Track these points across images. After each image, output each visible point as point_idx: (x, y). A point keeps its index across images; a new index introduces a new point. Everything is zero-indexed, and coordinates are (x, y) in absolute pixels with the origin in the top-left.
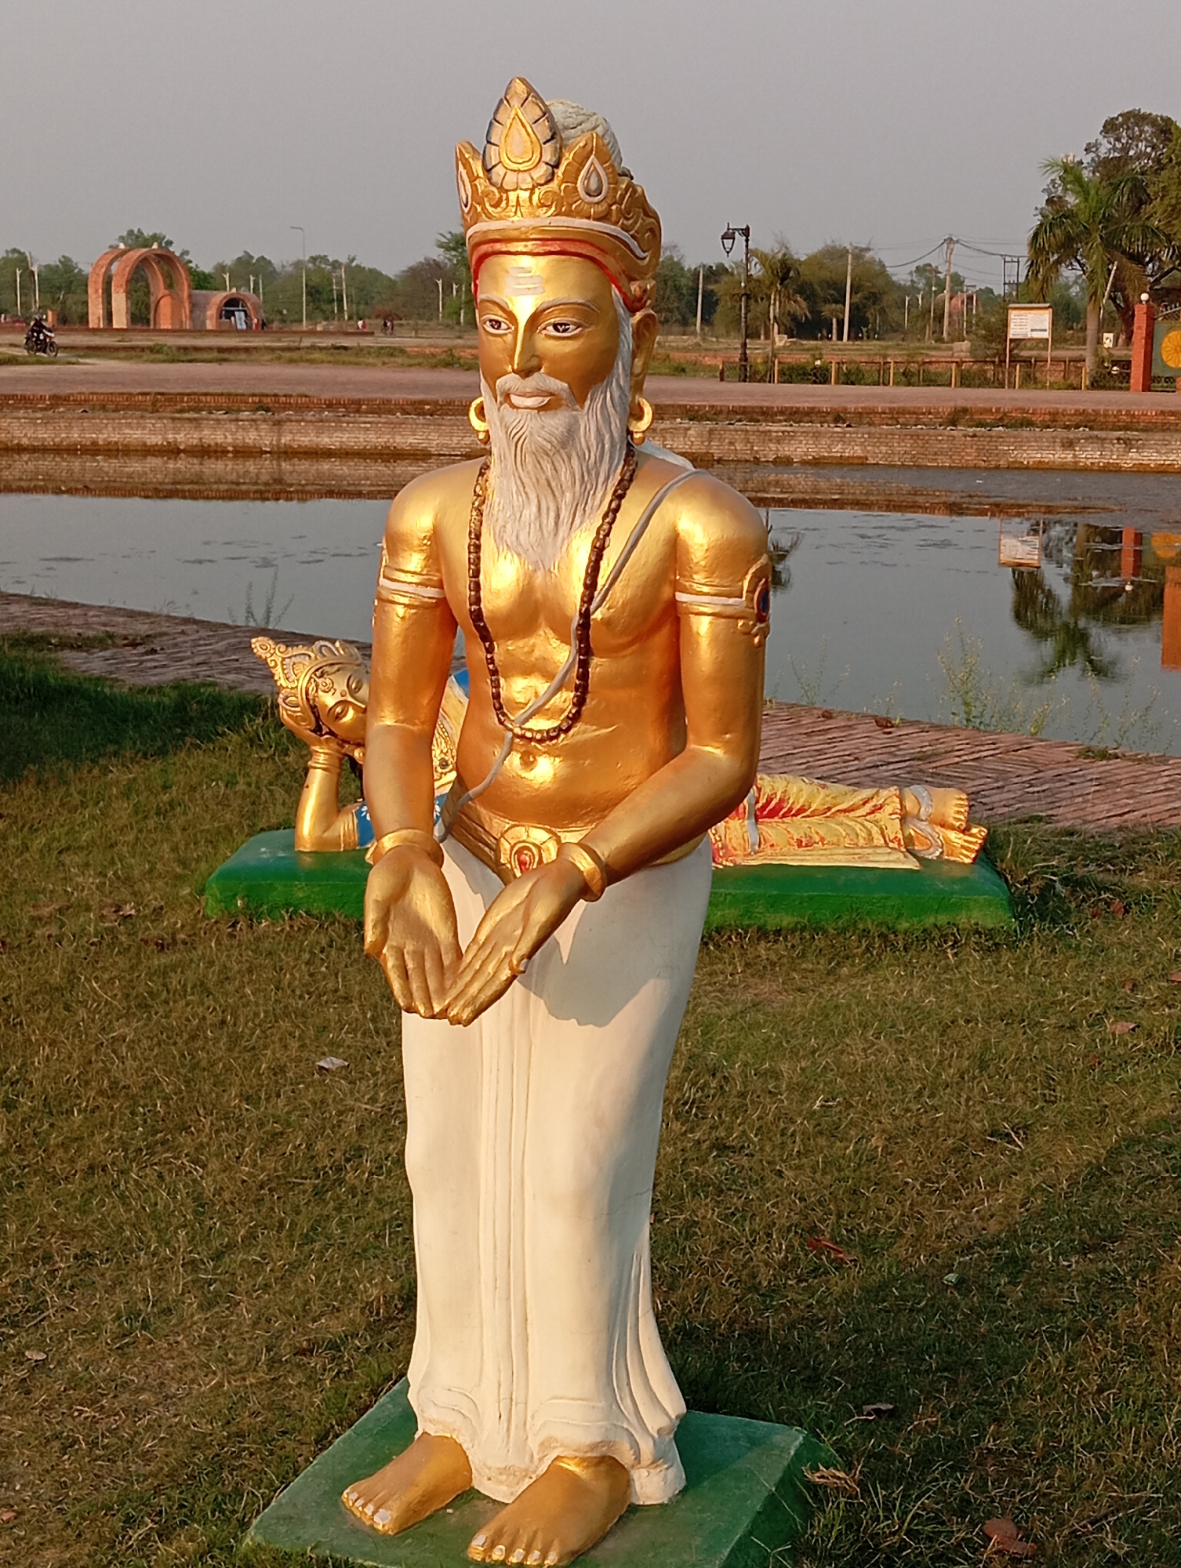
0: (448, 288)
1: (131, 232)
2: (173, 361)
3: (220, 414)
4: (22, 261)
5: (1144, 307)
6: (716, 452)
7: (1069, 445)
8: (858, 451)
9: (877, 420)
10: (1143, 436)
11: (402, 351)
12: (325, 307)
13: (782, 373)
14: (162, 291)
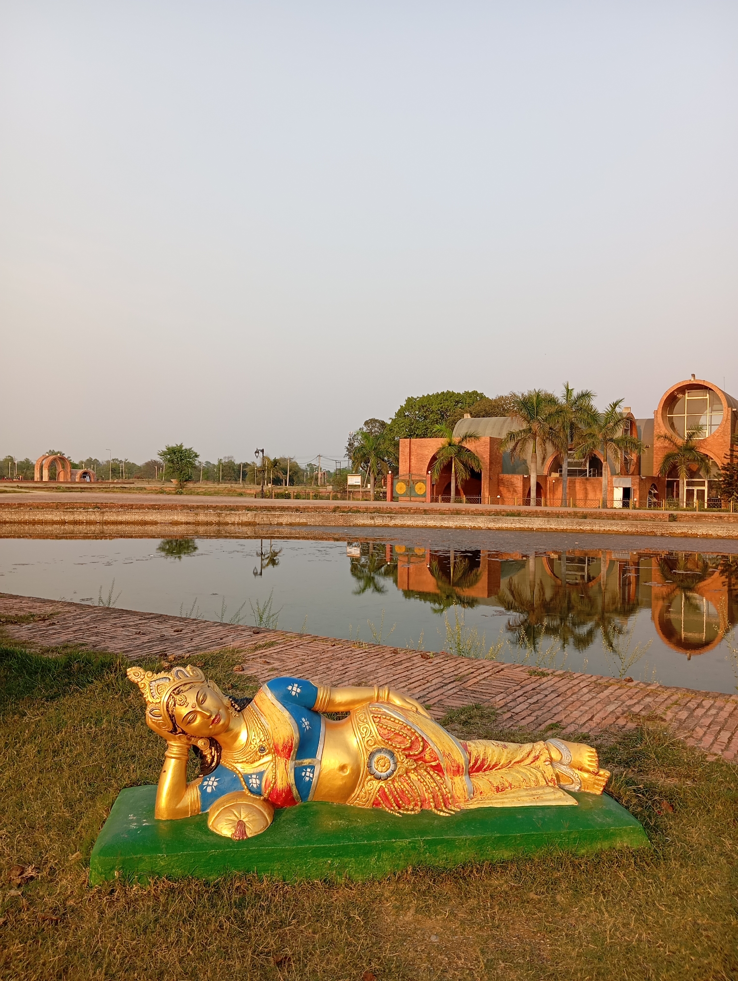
0: (159, 469)
1: (50, 451)
2: (64, 492)
3: (81, 510)
4: (12, 459)
5: (390, 475)
6: (257, 521)
7: (372, 518)
8: (305, 521)
9: (310, 511)
10: (396, 515)
11: (145, 489)
12: (117, 475)
13: (275, 496)
14: (61, 469)
